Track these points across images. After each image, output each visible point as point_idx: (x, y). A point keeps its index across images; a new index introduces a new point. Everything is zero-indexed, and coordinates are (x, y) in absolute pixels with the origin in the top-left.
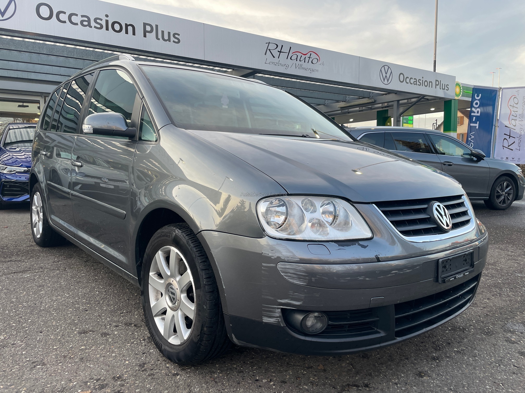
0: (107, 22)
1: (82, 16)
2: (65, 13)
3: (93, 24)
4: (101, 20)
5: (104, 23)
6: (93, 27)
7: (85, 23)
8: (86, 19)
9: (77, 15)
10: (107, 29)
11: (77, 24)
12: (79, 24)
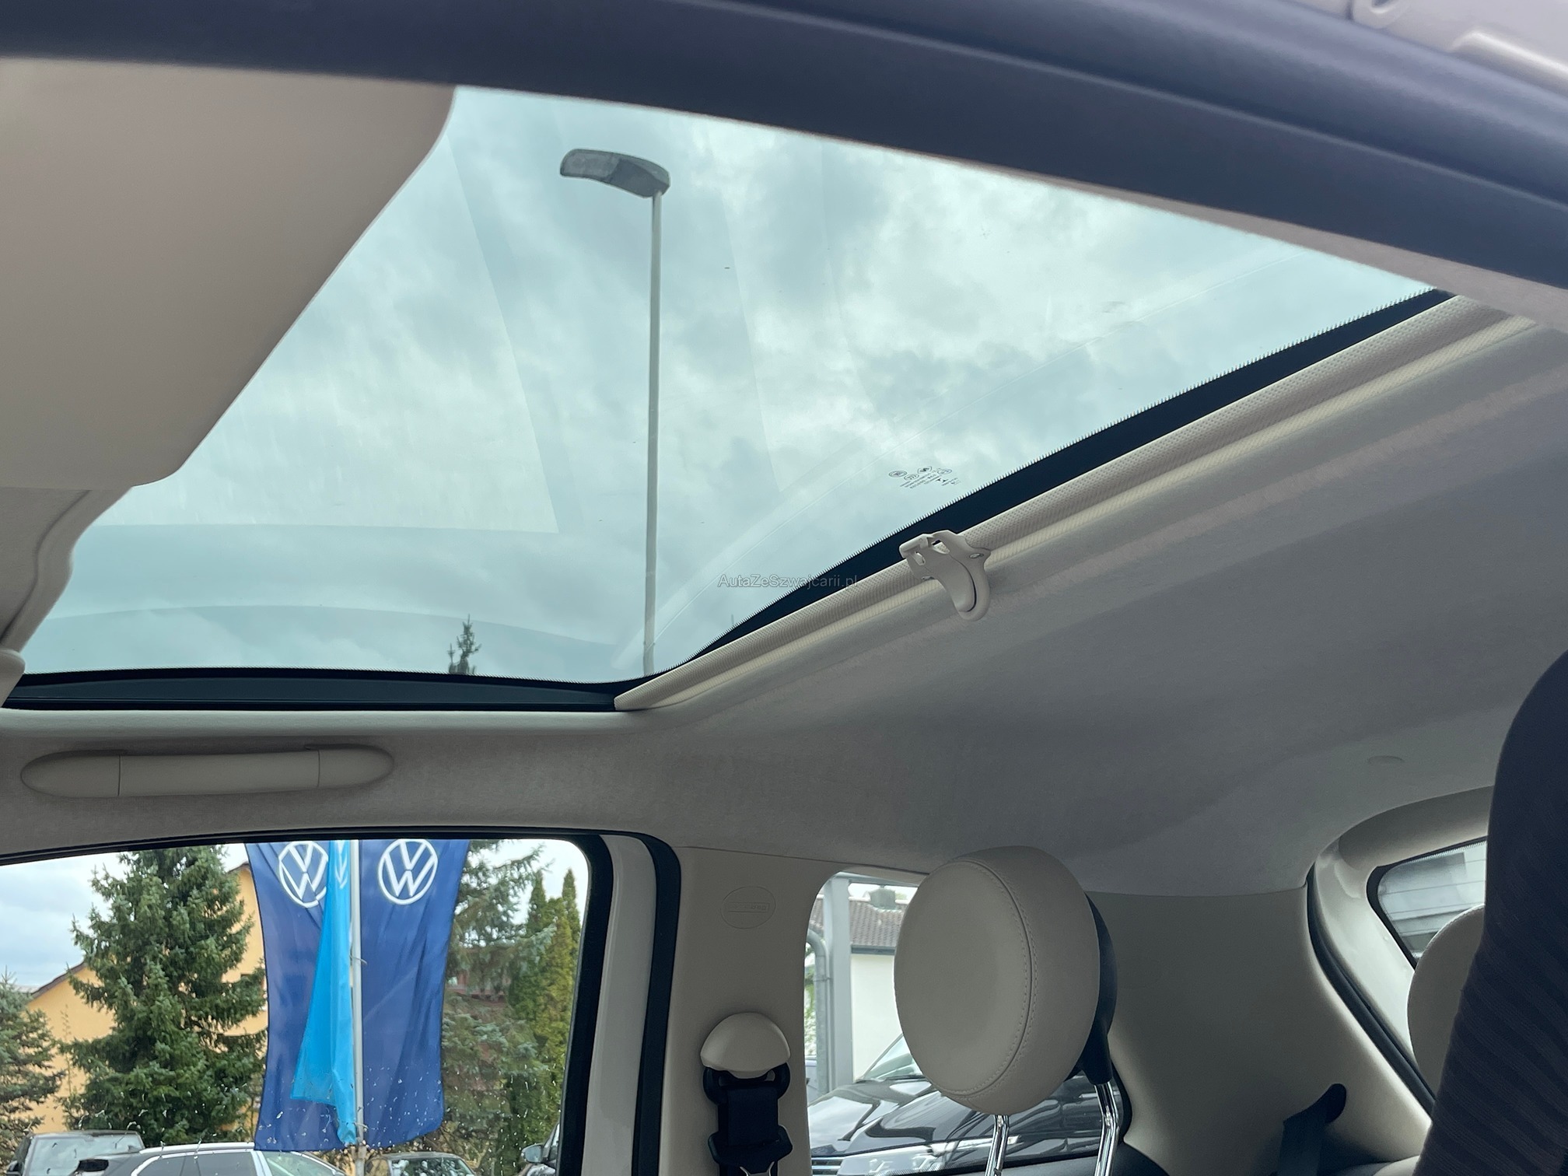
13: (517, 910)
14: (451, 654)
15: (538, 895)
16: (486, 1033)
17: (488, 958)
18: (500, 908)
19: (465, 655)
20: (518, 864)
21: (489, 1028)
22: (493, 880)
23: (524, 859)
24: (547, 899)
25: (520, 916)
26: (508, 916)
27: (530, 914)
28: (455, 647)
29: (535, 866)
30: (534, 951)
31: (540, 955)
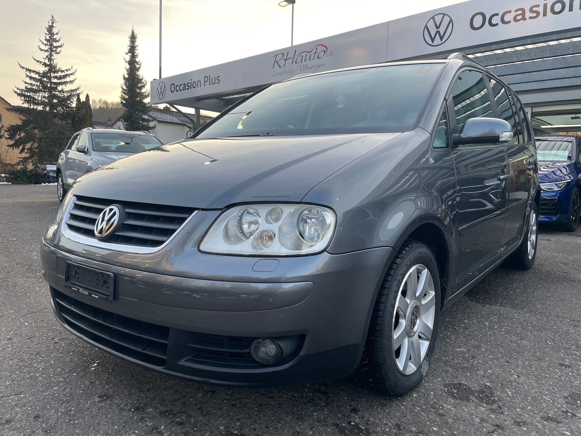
0: (545, 6)
1: (516, 11)
2: (497, 15)
3: (528, 14)
4: (538, 6)
5: (541, 9)
6: (527, 19)
7: (518, 18)
8: (520, 12)
9: (510, 12)
10: (545, 14)
11: (510, 22)
12: (512, 21)
13: (73, 103)
14: (49, 22)
15: (79, 100)
16: (67, 134)
17: (66, 115)
18: (69, 102)
19: (53, 23)
20: (72, 91)
21: (68, 133)
22: (66, 95)
23: (75, 89)
24: (81, 101)
25: (74, 105)
26: (71, 105)
27: (76, 104)
28: (50, 21)
29: (78, 92)
30: (80, 115)
31: (81, 116)
